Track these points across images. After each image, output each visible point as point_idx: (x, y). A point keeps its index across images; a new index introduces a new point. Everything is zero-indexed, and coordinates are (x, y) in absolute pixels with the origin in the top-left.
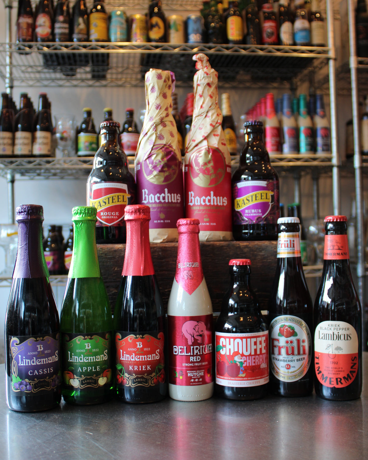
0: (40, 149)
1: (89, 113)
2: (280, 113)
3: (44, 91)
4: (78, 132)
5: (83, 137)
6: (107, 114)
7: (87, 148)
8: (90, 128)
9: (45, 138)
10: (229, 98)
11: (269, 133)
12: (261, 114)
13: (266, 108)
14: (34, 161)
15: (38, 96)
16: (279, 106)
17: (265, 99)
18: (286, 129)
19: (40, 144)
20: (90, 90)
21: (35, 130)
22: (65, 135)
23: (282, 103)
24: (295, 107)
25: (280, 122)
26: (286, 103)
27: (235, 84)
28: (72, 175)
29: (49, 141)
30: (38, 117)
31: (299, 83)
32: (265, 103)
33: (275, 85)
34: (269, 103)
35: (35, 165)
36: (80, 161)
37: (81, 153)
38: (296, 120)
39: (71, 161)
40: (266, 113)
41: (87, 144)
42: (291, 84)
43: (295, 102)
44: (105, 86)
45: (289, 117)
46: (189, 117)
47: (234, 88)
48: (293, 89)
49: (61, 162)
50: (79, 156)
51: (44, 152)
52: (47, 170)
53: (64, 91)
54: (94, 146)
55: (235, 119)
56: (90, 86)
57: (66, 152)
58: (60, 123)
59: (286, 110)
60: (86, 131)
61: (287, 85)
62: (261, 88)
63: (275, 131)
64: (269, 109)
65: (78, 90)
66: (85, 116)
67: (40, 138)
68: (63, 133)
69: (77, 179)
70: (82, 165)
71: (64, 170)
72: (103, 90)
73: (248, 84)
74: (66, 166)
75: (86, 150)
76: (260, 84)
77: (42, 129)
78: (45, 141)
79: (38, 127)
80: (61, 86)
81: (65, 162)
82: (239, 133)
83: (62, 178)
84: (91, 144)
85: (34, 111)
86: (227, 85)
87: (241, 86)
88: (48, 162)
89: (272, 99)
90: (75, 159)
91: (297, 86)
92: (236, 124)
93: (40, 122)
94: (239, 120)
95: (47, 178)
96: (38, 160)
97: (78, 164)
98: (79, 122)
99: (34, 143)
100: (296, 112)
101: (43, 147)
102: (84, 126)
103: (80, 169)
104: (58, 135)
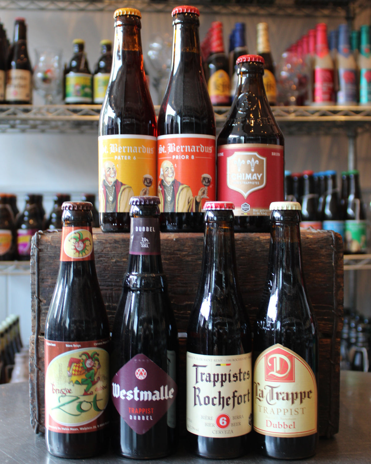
0: (16, 94)
1: (81, 46)
2: (334, 50)
3: (21, 15)
4: (67, 71)
5: (72, 77)
6: (105, 47)
7: (77, 94)
8: (82, 67)
9: (22, 78)
10: (267, 29)
11: (319, 76)
12: (308, 51)
13: (315, 43)
14: (8, 109)
15: (13, 22)
16: (333, 40)
17: (315, 31)
18: (342, 72)
19: (15, 86)
20: (82, 14)
21: (9, 67)
22: (49, 75)
23: (337, 37)
24: (354, 42)
25: (335, 63)
26: (342, 38)
27: (273, 10)
28: (56, 127)
29: (27, 82)
30: (13, 50)
31: (357, 11)
32: (315, 37)
33: (326, 12)
34: (320, 36)
35: (9, 115)
36: (68, 110)
37: (69, 99)
38: (356, 60)
39: (56, 110)
40: (315, 50)
41: (78, 88)
42: (348, 11)
43: (355, 35)
44: (101, 10)
45: (346, 56)
46: (214, 54)
47: (271, 15)
48: (350, 19)
49: (44, 111)
50: (68, 104)
51: (21, 97)
52: (24, 121)
53: (47, 15)
54: (88, 90)
55: (275, 57)
56: (82, 10)
57: (50, 98)
58: (42, 58)
59: (343, 46)
60: (77, 69)
61: (342, 13)
62: (308, 16)
63: (328, 75)
64: (320, 45)
65: (65, 15)
66: (76, 49)
67: (16, 78)
68: (46, 72)
69: (62, 132)
70: (70, 115)
71: (46, 122)
72: (98, 16)
73: (289, 11)
74: (50, 116)
75: (77, 95)
76: (306, 11)
77: (19, 67)
78: (22, 82)
79: (13, 63)
80: (42, 9)
81: (48, 111)
82: (280, 75)
83: (43, 131)
84: (84, 87)
85: (8, 42)
86: (262, 12)
87: (281, 13)
88: (27, 111)
89: (325, 31)
90: (62, 107)
91: (355, 15)
92: (275, 63)
93: (15, 57)
94: (280, 57)
95: (23, 131)
96: (12, 108)
97: (65, 115)
98: (68, 59)
99: (8, 85)
100: (355, 50)
101: (19, 90)
102: (74, 63)
103: (68, 121)
104: (39, 75)
